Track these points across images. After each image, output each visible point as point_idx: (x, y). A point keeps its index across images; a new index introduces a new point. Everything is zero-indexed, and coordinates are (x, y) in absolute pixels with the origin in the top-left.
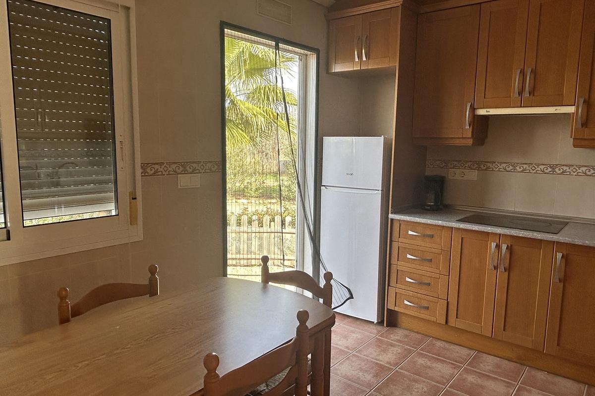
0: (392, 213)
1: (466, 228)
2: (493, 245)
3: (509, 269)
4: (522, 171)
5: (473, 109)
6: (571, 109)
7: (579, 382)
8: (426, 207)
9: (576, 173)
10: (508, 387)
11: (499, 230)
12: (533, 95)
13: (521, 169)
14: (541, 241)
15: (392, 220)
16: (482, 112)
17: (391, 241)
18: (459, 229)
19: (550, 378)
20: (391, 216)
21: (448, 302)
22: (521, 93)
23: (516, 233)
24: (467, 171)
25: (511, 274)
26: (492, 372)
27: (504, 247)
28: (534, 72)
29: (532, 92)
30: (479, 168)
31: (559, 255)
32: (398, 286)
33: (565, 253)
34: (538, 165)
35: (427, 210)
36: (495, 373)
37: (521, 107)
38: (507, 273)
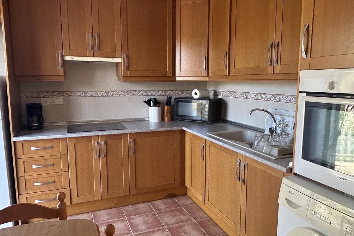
0: (14, 137)
1: (78, 136)
2: (96, 143)
3: (106, 155)
4: (91, 96)
5: (63, 56)
6: (119, 60)
7: (146, 202)
8: (34, 128)
9: (118, 95)
10: (123, 222)
11: (99, 133)
12: (100, 51)
13: (90, 95)
14: (121, 134)
15: (14, 142)
16: (68, 58)
17: (16, 159)
18: (71, 138)
19: (134, 207)
20: (14, 139)
21: (70, 189)
22: (93, 48)
23: (109, 133)
24: (54, 99)
25: (108, 158)
26: (109, 219)
27: (102, 143)
28: (99, 36)
29: (99, 48)
30: (63, 96)
31: (131, 140)
32: (28, 192)
33: (134, 139)
34: (99, 92)
35: (35, 129)
36: (111, 218)
37: (94, 57)
38: (105, 158)
